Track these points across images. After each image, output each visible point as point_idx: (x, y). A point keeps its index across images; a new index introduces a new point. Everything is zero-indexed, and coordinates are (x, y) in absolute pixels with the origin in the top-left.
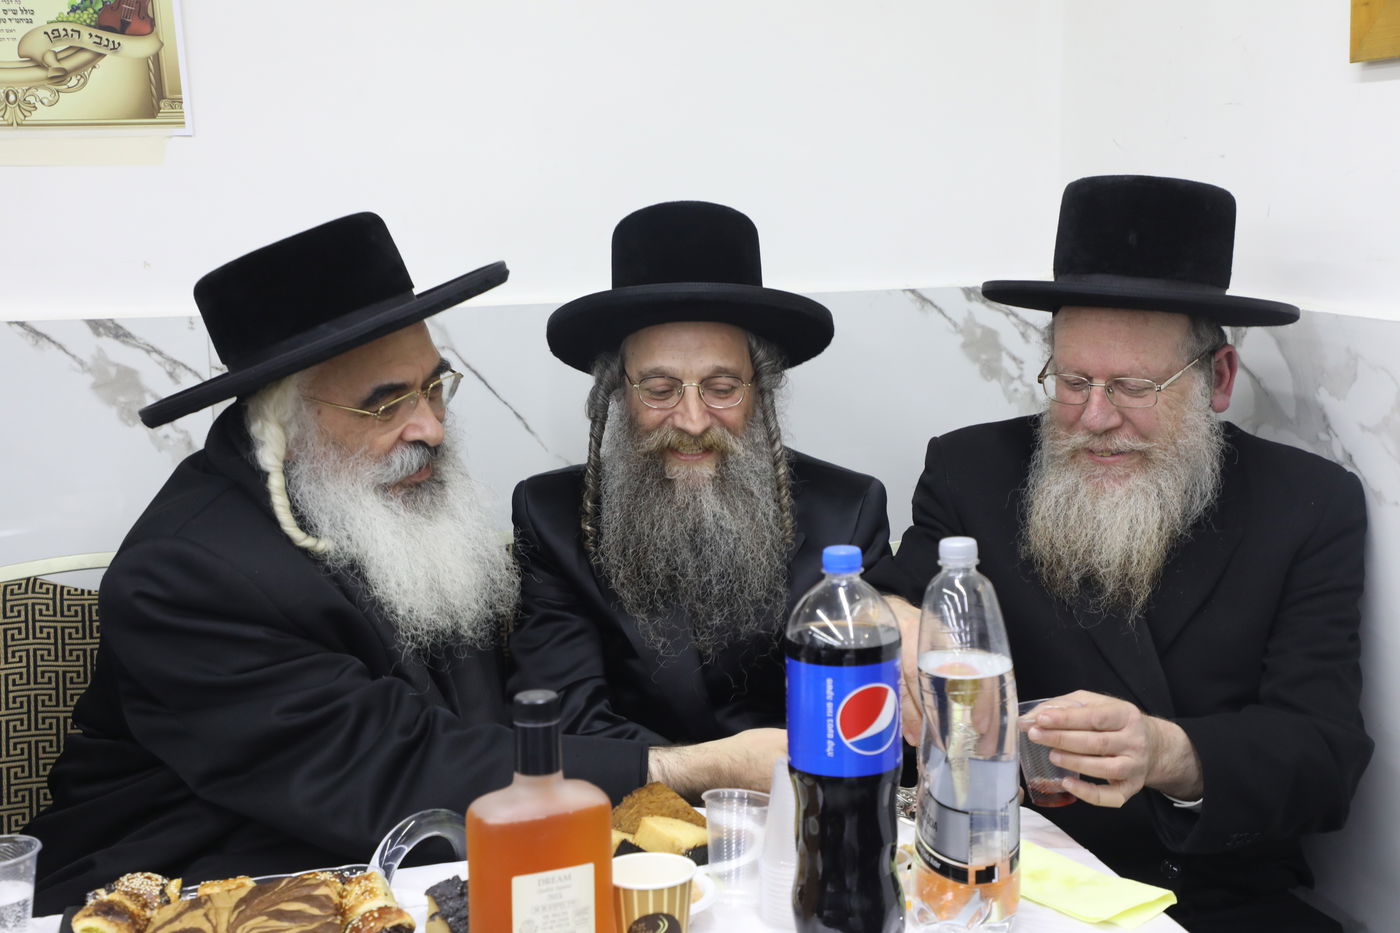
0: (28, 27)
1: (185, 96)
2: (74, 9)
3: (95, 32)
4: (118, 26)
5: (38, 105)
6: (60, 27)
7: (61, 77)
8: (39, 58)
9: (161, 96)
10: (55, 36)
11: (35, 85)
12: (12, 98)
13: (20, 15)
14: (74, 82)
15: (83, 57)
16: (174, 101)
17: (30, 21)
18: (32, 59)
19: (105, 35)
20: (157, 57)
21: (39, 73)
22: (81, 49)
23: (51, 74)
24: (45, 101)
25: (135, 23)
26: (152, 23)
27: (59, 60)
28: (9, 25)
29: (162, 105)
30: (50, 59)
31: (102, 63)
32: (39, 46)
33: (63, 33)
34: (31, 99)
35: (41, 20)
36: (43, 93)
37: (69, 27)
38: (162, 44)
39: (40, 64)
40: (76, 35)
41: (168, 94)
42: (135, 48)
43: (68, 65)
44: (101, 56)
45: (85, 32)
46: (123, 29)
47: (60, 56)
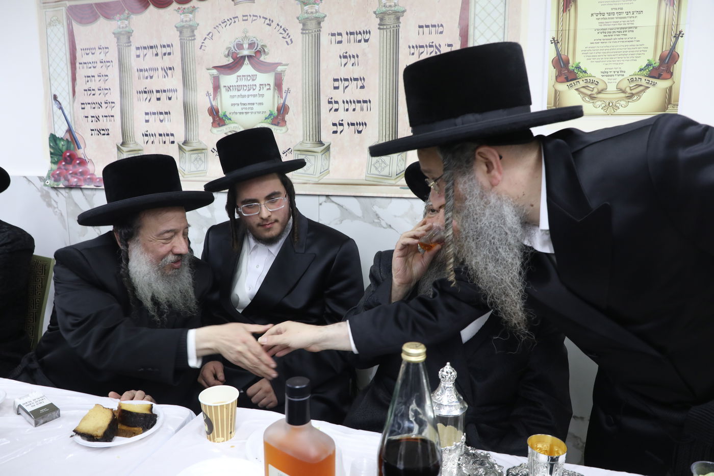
0: (621, 78)
1: (680, 103)
2: (641, 70)
3: (647, 78)
4: (657, 76)
5: (620, 107)
6: (634, 77)
7: (631, 96)
8: (623, 89)
9: (670, 103)
10: (632, 80)
11: (621, 99)
12: (611, 104)
13: (620, 73)
14: (635, 98)
15: (641, 88)
16: (674, 105)
17: (623, 75)
18: (621, 90)
19: (651, 79)
20: (671, 88)
21: (623, 95)
22: (641, 85)
23: (627, 95)
24: (623, 105)
25: (664, 74)
26: (672, 74)
27: (631, 90)
28: (615, 77)
29: (669, 106)
30: (628, 90)
31: (648, 91)
32: (625, 85)
33: (635, 79)
34: (618, 105)
35: (627, 75)
36: (623, 103)
37: (637, 77)
38: (674, 82)
39: (624, 92)
40: (640, 80)
41: (672, 103)
42: (663, 84)
43: (634, 92)
44: (648, 88)
45: (643, 78)
46: (659, 77)
47: (632, 88)
